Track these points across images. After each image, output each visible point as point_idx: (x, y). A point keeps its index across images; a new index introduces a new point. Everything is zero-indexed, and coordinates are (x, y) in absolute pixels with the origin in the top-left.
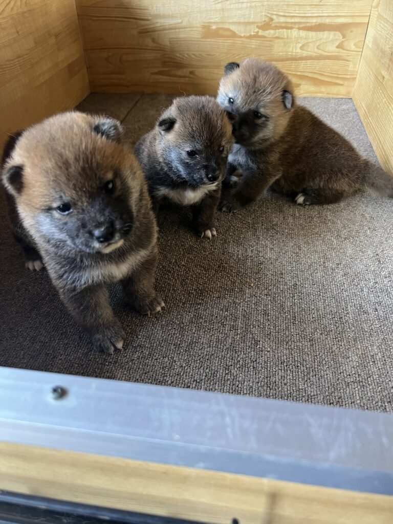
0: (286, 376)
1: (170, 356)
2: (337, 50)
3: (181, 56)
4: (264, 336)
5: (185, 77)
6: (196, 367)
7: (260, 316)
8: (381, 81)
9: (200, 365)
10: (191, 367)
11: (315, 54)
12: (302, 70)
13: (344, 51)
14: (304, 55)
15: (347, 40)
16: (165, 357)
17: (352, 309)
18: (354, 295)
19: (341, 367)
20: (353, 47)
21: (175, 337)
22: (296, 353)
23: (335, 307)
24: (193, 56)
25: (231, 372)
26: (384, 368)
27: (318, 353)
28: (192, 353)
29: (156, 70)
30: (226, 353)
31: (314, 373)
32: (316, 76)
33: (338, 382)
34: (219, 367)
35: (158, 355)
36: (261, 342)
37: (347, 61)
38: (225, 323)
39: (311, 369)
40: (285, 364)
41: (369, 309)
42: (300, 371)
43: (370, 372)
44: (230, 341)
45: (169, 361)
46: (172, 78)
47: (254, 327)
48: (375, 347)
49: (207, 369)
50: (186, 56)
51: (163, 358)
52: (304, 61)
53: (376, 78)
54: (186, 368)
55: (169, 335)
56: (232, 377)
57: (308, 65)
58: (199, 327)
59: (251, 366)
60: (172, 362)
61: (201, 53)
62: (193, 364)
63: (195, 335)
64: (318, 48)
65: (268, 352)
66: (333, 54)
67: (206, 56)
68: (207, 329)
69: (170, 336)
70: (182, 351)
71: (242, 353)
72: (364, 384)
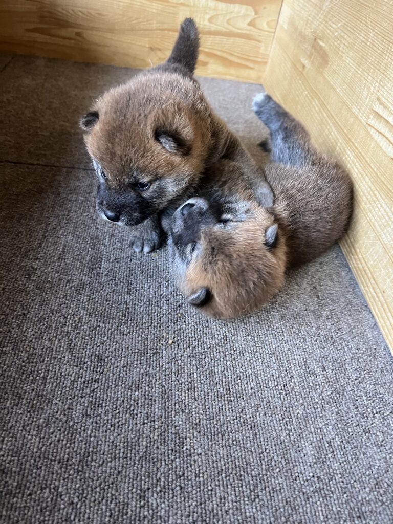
0: (226, 496)
1: (52, 486)
2: (249, 28)
3: (64, 12)
4: (191, 428)
5: (69, 39)
6: (95, 501)
7: (183, 395)
8: (301, 69)
9: (101, 495)
10: (87, 502)
11: (224, 30)
12: (210, 47)
13: (256, 30)
14: (213, 29)
15: (259, 17)
16: (45, 488)
17: (296, 369)
18: (296, 349)
19: (296, 468)
20: (265, 27)
21: (60, 446)
22: (236, 453)
23: (276, 368)
24: (80, 14)
25: (148, 502)
26: (345, 461)
27: (263, 447)
28: (87, 475)
29: (32, 26)
30: (139, 467)
31: (263, 484)
32: (225, 55)
33: (294, 496)
34: (130, 496)
35: (32, 485)
36: (188, 439)
37: (259, 41)
38: (135, 412)
39: (258, 479)
40: (224, 475)
41: (316, 367)
42: (244, 484)
43: (331, 470)
44: (144, 443)
45: (51, 497)
46: (53, 38)
47: (177, 413)
48: (331, 427)
49: (111, 503)
50: (71, 12)
51: (42, 490)
52: (212, 36)
53: (294, 65)
54: (79, 506)
55: (50, 444)
56: (151, 512)
57: (217, 42)
58: (97, 423)
59: (176, 486)
60: (57, 496)
61: (90, 11)
62: (89, 496)
63: (92, 439)
64: (228, 22)
65: (198, 455)
66: (244, 32)
67: (96, 15)
68: (109, 427)
69: (52, 445)
70: (71, 472)
71: (163, 463)
72: (326, 492)
